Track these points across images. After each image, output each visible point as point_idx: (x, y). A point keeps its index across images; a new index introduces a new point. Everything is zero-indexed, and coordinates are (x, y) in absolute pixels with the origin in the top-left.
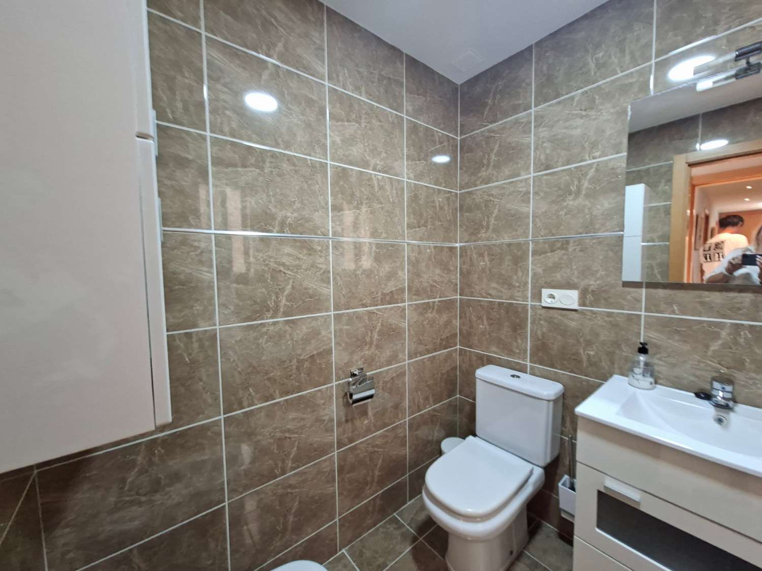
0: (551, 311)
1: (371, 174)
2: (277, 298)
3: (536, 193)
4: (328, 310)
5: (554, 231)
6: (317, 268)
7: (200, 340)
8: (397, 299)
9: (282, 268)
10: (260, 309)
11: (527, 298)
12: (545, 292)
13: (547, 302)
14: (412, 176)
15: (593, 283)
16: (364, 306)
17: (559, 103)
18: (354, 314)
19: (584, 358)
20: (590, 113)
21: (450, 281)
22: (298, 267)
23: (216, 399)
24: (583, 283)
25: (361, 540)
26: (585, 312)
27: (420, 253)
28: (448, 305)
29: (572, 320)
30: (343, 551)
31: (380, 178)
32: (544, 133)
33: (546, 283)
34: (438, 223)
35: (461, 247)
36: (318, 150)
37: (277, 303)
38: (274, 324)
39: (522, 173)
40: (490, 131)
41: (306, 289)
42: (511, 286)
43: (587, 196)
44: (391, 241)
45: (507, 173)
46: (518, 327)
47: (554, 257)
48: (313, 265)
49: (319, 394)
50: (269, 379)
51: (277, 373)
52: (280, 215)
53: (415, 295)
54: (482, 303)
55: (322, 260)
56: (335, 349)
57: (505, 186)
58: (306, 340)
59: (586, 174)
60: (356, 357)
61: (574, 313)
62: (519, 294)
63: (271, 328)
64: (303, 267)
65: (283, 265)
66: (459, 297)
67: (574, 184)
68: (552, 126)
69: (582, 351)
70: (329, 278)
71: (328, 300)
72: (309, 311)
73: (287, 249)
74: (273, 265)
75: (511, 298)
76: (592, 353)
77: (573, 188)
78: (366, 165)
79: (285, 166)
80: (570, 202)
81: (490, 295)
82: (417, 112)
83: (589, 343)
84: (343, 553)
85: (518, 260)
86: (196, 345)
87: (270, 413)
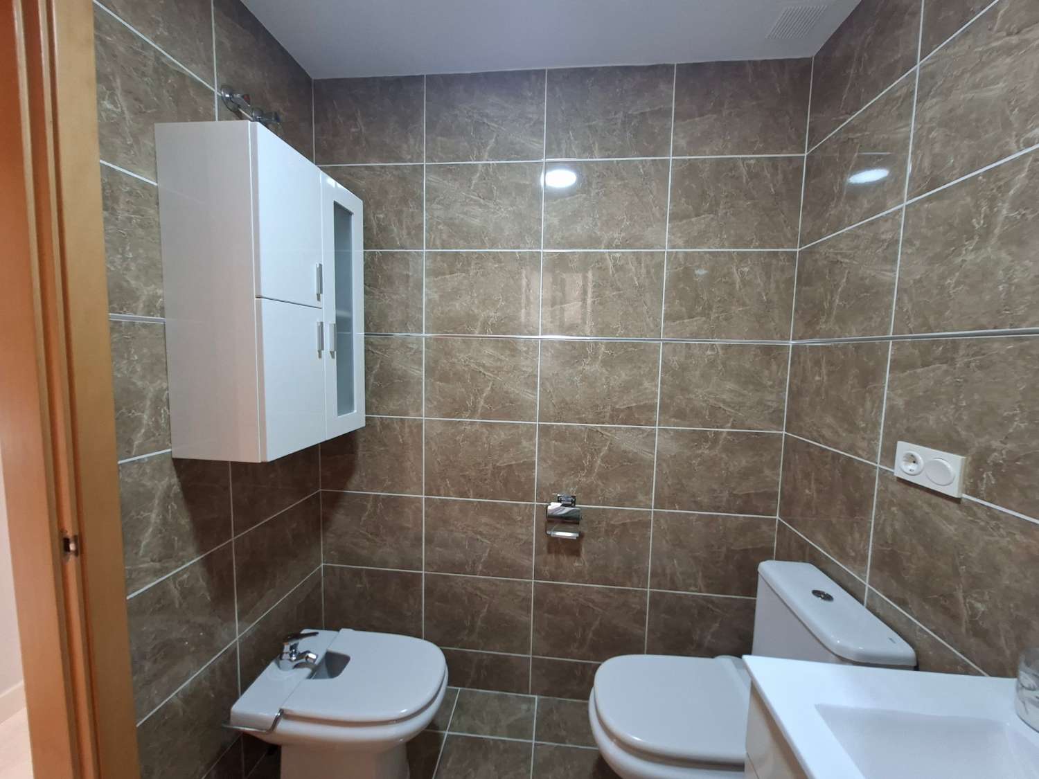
0: (912, 490)
1: (603, 253)
2: (476, 399)
3: (908, 242)
4: (532, 418)
5: (932, 320)
6: (522, 371)
7: (410, 427)
8: (638, 419)
9: (482, 370)
10: (458, 408)
11: (875, 454)
12: (903, 448)
13: (903, 469)
14: (680, 242)
15: (1000, 448)
16: (581, 420)
17: (966, 34)
18: (566, 429)
19: (965, 614)
20: (1028, 36)
21: (760, 403)
22: (499, 369)
23: (420, 479)
24: (979, 442)
25: (560, 701)
26: (975, 508)
27: (689, 356)
28: (758, 443)
29: (949, 520)
30: (536, 697)
31: (618, 255)
32: (934, 107)
33: (908, 430)
34: (736, 309)
35: (794, 346)
36: (528, 239)
37: (475, 404)
38: (472, 423)
39: (889, 203)
40: (849, 129)
41: (507, 392)
42: (853, 428)
43: (1005, 240)
44: (632, 339)
45: (866, 205)
46: (857, 507)
47: (927, 377)
48: (515, 368)
49: (516, 509)
50: (464, 476)
51: (472, 473)
52: (483, 316)
53: (675, 416)
54: (812, 450)
55: (528, 362)
56: (538, 465)
57: (860, 232)
58: (505, 447)
59: (1008, 186)
60: (565, 481)
61: (952, 505)
62: (864, 444)
63: (469, 428)
64: (504, 369)
65: (484, 366)
66: (784, 433)
67: (980, 214)
68: (950, 90)
69: (960, 595)
70: (536, 383)
71: (534, 407)
72: (509, 416)
73: (488, 350)
74: (473, 366)
75: (851, 449)
76: (981, 607)
77: (978, 223)
78: (594, 242)
79: (492, 266)
80: (969, 257)
81: (823, 437)
82: (695, 144)
83: (975, 583)
84: (535, 698)
85: (869, 378)
86: (407, 430)
87: (464, 508)
